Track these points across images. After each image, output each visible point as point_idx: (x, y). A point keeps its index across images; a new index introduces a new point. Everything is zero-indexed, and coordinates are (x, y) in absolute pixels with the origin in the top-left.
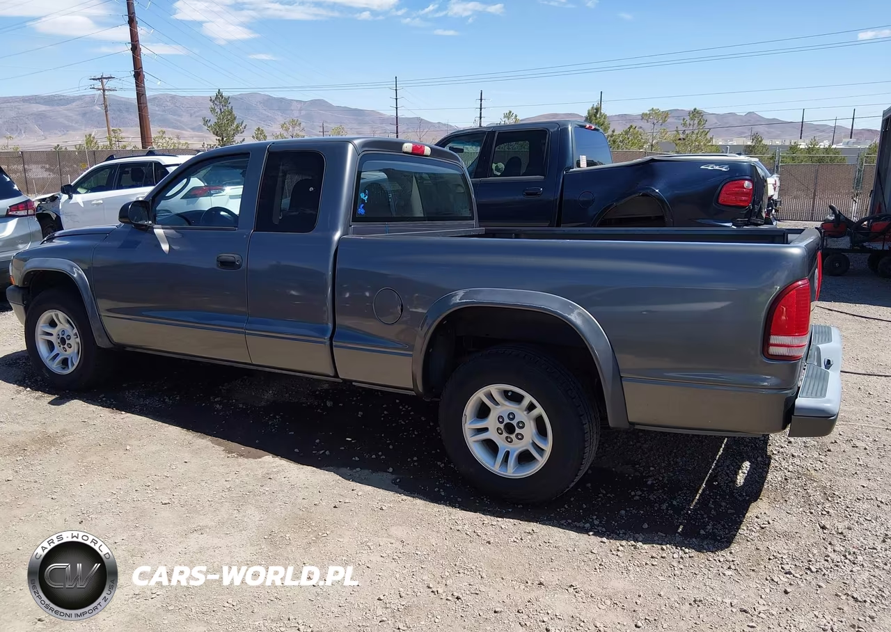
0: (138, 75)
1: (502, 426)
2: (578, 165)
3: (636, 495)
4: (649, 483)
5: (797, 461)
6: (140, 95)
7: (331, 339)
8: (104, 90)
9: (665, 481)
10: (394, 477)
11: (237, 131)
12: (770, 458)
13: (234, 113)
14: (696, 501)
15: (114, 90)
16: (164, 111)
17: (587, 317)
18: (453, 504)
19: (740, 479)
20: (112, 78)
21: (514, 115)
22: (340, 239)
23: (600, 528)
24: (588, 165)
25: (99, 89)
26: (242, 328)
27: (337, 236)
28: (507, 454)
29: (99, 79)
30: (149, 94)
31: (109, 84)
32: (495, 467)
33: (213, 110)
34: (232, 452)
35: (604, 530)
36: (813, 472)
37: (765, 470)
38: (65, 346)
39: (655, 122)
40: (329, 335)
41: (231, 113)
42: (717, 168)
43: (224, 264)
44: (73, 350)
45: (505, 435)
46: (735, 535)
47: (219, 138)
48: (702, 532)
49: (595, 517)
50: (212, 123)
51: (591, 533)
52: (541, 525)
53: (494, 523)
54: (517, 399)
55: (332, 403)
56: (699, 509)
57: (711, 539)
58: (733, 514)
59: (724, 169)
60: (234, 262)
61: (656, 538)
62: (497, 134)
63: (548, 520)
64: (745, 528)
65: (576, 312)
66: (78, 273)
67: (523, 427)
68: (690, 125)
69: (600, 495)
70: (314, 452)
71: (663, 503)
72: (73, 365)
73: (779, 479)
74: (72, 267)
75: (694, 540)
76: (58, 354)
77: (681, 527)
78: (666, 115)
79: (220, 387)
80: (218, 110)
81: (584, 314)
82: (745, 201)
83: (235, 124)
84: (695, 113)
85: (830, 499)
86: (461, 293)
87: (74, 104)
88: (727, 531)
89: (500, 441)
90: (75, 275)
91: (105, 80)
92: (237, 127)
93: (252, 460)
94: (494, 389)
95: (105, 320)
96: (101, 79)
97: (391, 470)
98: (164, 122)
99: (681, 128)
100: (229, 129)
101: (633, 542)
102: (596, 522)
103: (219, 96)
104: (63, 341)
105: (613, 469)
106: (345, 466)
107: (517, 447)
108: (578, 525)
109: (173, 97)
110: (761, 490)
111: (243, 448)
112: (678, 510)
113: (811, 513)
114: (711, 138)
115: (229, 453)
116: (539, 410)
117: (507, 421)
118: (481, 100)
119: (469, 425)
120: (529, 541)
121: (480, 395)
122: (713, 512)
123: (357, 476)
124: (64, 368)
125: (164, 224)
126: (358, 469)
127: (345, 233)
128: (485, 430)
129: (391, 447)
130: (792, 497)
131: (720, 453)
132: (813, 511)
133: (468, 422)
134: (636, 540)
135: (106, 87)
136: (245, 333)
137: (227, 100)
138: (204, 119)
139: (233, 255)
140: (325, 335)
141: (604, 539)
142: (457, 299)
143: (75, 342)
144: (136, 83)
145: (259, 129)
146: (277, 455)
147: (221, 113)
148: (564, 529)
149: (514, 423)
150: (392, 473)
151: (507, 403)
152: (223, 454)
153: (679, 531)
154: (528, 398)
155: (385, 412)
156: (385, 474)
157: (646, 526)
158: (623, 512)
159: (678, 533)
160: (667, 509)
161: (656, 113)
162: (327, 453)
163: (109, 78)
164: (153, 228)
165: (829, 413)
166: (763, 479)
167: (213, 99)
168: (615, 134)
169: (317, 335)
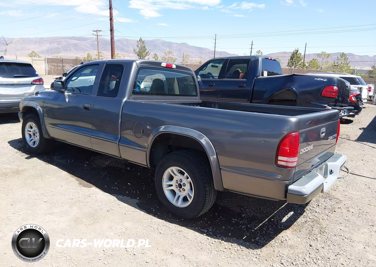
0: (112, 30)
1: (177, 184)
2: (263, 75)
3: (234, 220)
4: (243, 216)
5: (316, 214)
6: (112, 38)
7: (119, 142)
8: (97, 36)
9: (251, 216)
10: (138, 201)
11: (146, 55)
12: (304, 211)
13: (146, 47)
14: (259, 226)
15: (101, 36)
16: (123, 45)
17: (208, 141)
18: (154, 215)
19: (284, 219)
20: (101, 31)
21: (261, 52)
22: (126, 101)
23: (211, 233)
24: (268, 75)
25: (96, 35)
26: (89, 135)
27: (125, 100)
28: (179, 196)
29: (96, 31)
30: (115, 38)
31: (99, 33)
32: (174, 202)
33: (138, 46)
34: (81, 184)
35: (212, 234)
36: (321, 220)
37: (299, 216)
38: (35, 136)
39: (324, 58)
40: (119, 140)
41: (144, 47)
42: (322, 80)
43: (86, 108)
44: (37, 138)
45: (178, 188)
46: (267, 243)
47: (139, 57)
48: (253, 240)
49: (211, 228)
50: (137, 51)
51: (205, 234)
52: (186, 228)
53: (167, 225)
54: (183, 174)
55: (130, 168)
56: (258, 230)
57: (256, 244)
58: (272, 234)
59: (325, 81)
60: (89, 108)
61: (232, 240)
62: (229, 60)
63: (191, 227)
64: (274, 241)
65: (204, 138)
66: (39, 108)
67: (185, 186)
68: (340, 60)
69: (218, 219)
70: (112, 188)
71: (243, 225)
72: (37, 144)
73: (303, 221)
74: (37, 105)
75: (248, 243)
76: (32, 139)
77: (246, 237)
78: (329, 55)
79: (91, 158)
80: (140, 46)
81: (206, 140)
82: (334, 95)
83: (146, 52)
84: (343, 55)
85: (321, 233)
86: (163, 127)
87: (88, 41)
88: (264, 241)
89: (176, 190)
90: (38, 109)
91: (98, 32)
92: (147, 53)
93: (87, 188)
94: (174, 169)
95: (47, 128)
96: (97, 31)
97: (138, 198)
98: (122, 50)
99: (336, 61)
100: (144, 54)
101: (220, 241)
102: (210, 230)
103: (141, 40)
104: (34, 134)
105: (231, 208)
106: (121, 194)
107: (183, 194)
108: (202, 230)
109: (127, 40)
110: (292, 225)
111: (86, 183)
112: (248, 229)
113: (309, 238)
114: (350, 66)
115: (80, 184)
116: (190, 179)
117: (179, 182)
118: (252, 45)
119: (165, 183)
120: (177, 234)
121: (169, 171)
122: (264, 232)
123: (124, 199)
124: (34, 145)
125: (69, 91)
126: (125, 197)
127: (129, 98)
128: (172, 185)
129: (144, 189)
130: (304, 230)
131: (282, 207)
132: (310, 238)
133: (165, 181)
134: (222, 240)
135: (98, 35)
136: (90, 137)
137: (143, 42)
138: (134, 49)
139: (89, 105)
140: (117, 140)
141: (209, 238)
142: (161, 130)
143: (38, 135)
144: (111, 33)
145: (155, 54)
146: (97, 187)
147: (141, 47)
148: (195, 231)
149: (182, 184)
150: (138, 200)
151: (179, 175)
152: (78, 185)
153: (243, 238)
154: (186, 174)
155: (150, 174)
156: (135, 199)
157: (230, 234)
158: (224, 227)
159: (243, 239)
160: (244, 228)
161: (324, 54)
162: (117, 188)
163: (100, 31)
164: (64, 92)
165: (303, 194)
166: (296, 220)
167: (138, 41)
168: (305, 62)
169: (113, 139)
